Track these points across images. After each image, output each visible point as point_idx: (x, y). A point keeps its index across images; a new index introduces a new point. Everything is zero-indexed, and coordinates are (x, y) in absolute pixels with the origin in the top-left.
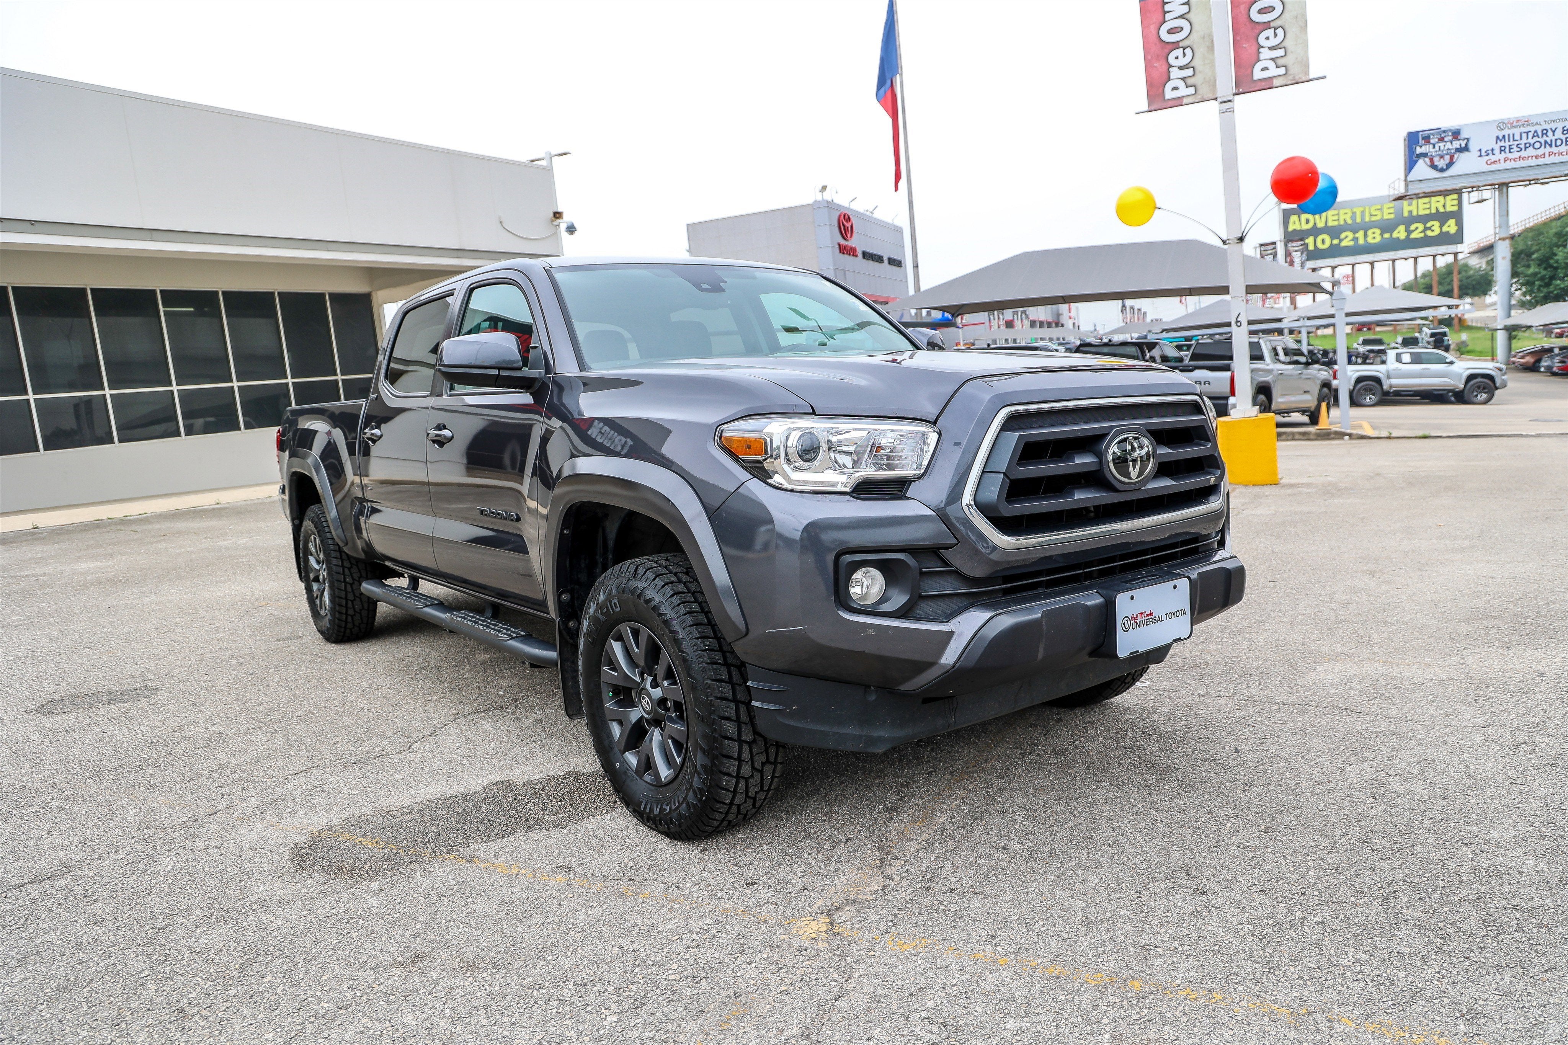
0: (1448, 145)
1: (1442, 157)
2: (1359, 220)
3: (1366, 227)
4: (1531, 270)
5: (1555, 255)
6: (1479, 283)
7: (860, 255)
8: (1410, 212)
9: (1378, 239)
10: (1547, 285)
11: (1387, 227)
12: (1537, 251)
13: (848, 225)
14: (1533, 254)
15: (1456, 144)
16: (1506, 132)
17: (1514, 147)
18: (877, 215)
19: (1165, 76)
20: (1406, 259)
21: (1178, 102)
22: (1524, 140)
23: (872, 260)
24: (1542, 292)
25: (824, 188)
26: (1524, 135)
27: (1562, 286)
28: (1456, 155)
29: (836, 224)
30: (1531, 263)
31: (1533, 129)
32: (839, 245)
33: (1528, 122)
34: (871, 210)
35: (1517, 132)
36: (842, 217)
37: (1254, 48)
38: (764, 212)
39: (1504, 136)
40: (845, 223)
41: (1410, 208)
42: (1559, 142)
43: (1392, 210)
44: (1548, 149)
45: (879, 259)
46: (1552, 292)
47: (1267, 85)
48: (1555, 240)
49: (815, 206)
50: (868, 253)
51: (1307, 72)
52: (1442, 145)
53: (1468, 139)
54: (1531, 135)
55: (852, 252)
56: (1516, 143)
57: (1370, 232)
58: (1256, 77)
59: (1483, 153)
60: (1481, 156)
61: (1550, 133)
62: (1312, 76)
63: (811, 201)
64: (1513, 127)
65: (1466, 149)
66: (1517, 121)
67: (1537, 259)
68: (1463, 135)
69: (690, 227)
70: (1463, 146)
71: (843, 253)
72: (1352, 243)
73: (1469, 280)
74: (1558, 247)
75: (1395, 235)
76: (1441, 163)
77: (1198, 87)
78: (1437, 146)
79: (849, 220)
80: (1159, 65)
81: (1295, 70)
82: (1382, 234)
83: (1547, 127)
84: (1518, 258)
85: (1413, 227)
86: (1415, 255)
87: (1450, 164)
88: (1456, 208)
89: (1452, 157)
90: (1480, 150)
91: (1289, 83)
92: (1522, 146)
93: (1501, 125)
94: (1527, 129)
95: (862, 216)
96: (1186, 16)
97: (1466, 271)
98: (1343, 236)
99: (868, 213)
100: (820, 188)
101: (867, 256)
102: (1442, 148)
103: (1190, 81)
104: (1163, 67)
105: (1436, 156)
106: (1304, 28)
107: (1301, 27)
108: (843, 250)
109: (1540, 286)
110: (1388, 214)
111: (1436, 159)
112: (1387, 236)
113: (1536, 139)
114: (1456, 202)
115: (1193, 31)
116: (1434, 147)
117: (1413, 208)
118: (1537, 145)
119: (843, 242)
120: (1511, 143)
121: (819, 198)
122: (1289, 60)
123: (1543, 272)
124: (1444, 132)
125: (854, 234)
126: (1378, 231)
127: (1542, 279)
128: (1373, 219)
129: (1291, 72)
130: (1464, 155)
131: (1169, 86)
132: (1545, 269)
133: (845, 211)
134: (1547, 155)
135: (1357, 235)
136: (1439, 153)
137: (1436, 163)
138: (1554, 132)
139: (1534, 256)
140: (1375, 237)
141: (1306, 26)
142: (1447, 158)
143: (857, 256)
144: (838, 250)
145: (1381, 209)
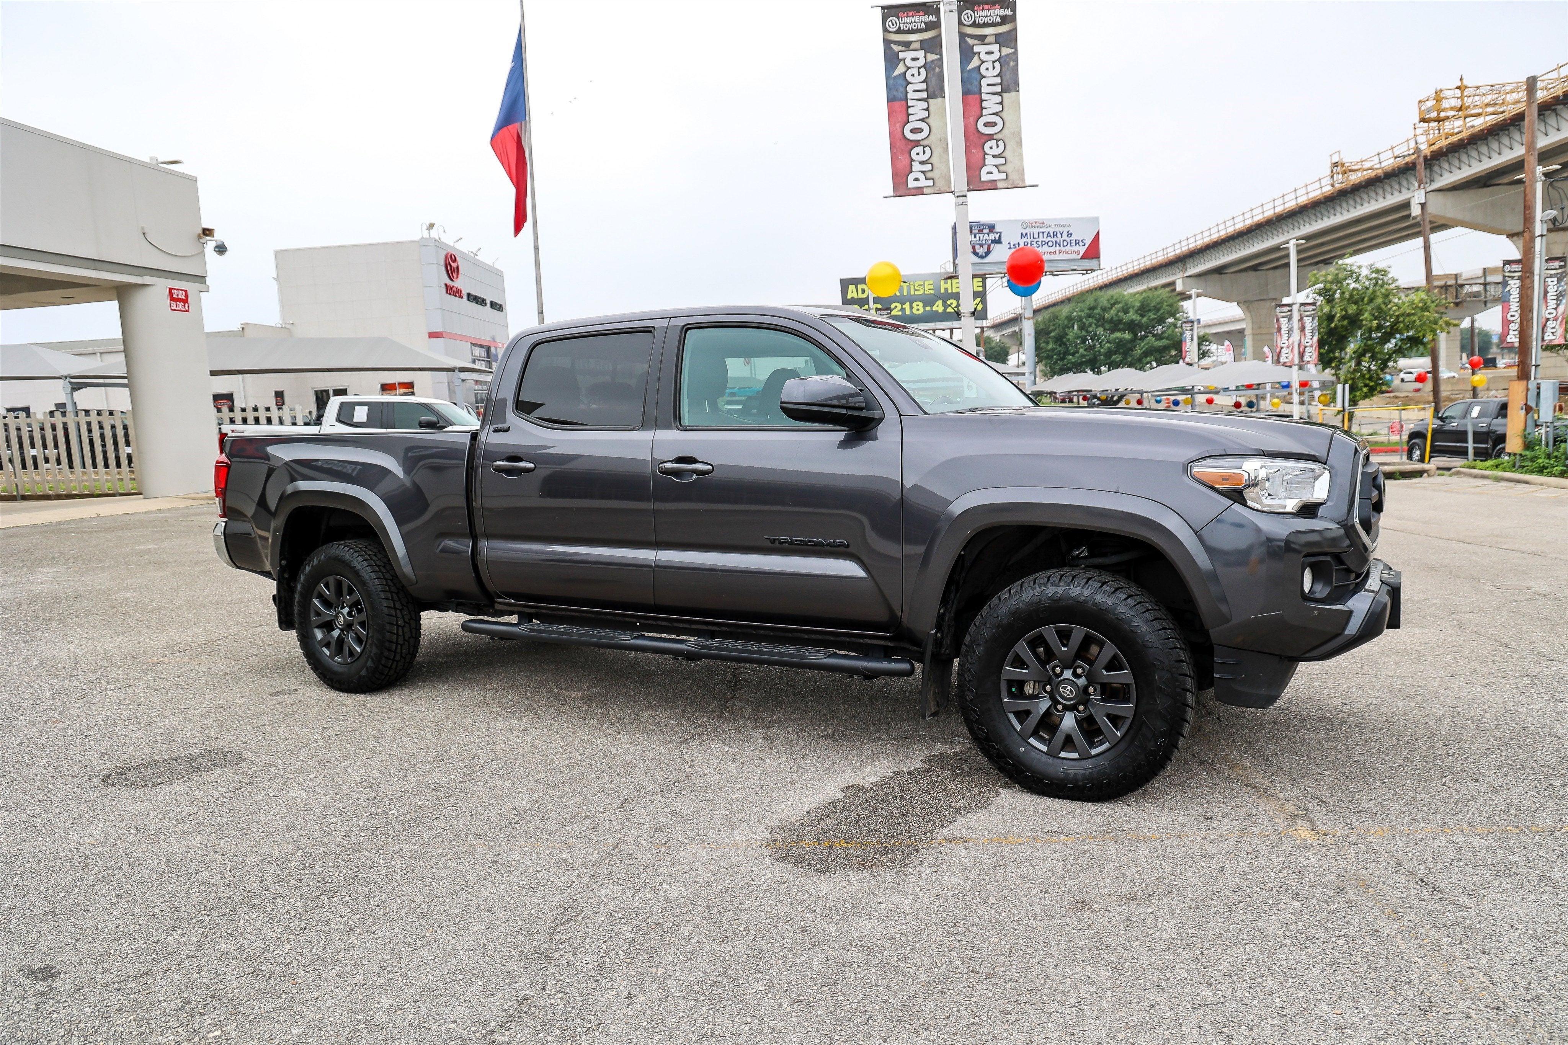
0: (986, 237)
1: (981, 246)
2: (905, 293)
3: (911, 300)
4: (1050, 346)
5: (1067, 334)
6: (999, 354)
7: (465, 297)
8: (946, 289)
9: (921, 311)
10: (1062, 359)
11: (928, 301)
12: (1054, 330)
13: (454, 265)
14: (1050, 332)
15: (992, 236)
16: (1028, 230)
17: (1034, 243)
18: (481, 257)
19: (908, 168)
20: (944, 330)
21: (919, 192)
22: (1041, 239)
23: (477, 303)
24: (1059, 364)
25: (431, 226)
26: (1041, 235)
27: (1073, 360)
28: (992, 246)
29: (443, 264)
30: (1050, 340)
31: (1047, 230)
32: (446, 285)
33: (1043, 225)
34: (475, 252)
35: (1036, 231)
36: (449, 257)
37: (981, 154)
38: (364, 245)
39: (1026, 234)
40: (451, 263)
41: (946, 286)
42: (1065, 243)
43: (932, 287)
44: (1058, 248)
45: (482, 302)
46: (1066, 365)
47: (992, 186)
48: (1066, 322)
49: (421, 243)
50: (473, 296)
51: (1023, 180)
52: (981, 235)
53: (1001, 234)
54: (1045, 235)
55: (457, 293)
56: (1035, 240)
57: (914, 305)
58: (983, 179)
59: (1012, 246)
60: (1010, 248)
61: (1059, 235)
62: (1027, 183)
63: (417, 237)
64: (1032, 227)
65: (999, 241)
66: (1036, 223)
67: (1054, 337)
68: (997, 229)
69: (277, 252)
70: (997, 238)
71: (450, 294)
72: (900, 313)
73: (992, 351)
74: (1069, 328)
75: (935, 308)
76: (981, 251)
77: (936, 180)
78: (977, 236)
79: (455, 260)
80: (903, 159)
81: (1014, 176)
82: (924, 307)
83: (1057, 230)
84: (1040, 334)
85: (949, 302)
86: (951, 327)
87: (988, 253)
88: (981, 289)
89: (989, 247)
90: (1010, 243)
91: (1010, 186)
92: (1040, 243)
93: (1025, 224)
94: (1043, 230)
95: (468, 258)
96: (926, 120)
97: (989, 343)
98: (893, 306)
99: (472, 255)
100: (428, 225)
101: (471, 298)
102: (981, 239)
103: (929, 175)
104: (907, 160)
105: (977, 244)
106: (1020, 143)
107: (1017, 143)
108: (449, 290)
109: (1057, 360)
110: (929, 290)
111: (977, 247)
112: (928, 308)
113: (1049, 239)
114: (981, 284)
115: (931, 134)
116: (975, 237)
117: (949, 286)
118: (1050, 244)
119: (449, 283)
120: (1032, 239)
121: (426, 235)
122: (1008, 168)
123: (1059, 349)
124: (983, 225)
125: (460, 275)
126: (921, 304)
127: (1058, 354)
128: (917, 293)
129: (1010, 178)
130: (998, 246)
131: (911, 177)
132: (1060, 346)
133: (452, 252)
134: (1057, 252)
135: (904, 306)
136: (980, 242)
137: (977, 251)
138: (1061, 234)
139: (1052, 334)
140: (918, 309)
141: (1021, 142)
142: (986, 247)
143: (462, 298)
144: (444, 290)
145: (923, 285)
